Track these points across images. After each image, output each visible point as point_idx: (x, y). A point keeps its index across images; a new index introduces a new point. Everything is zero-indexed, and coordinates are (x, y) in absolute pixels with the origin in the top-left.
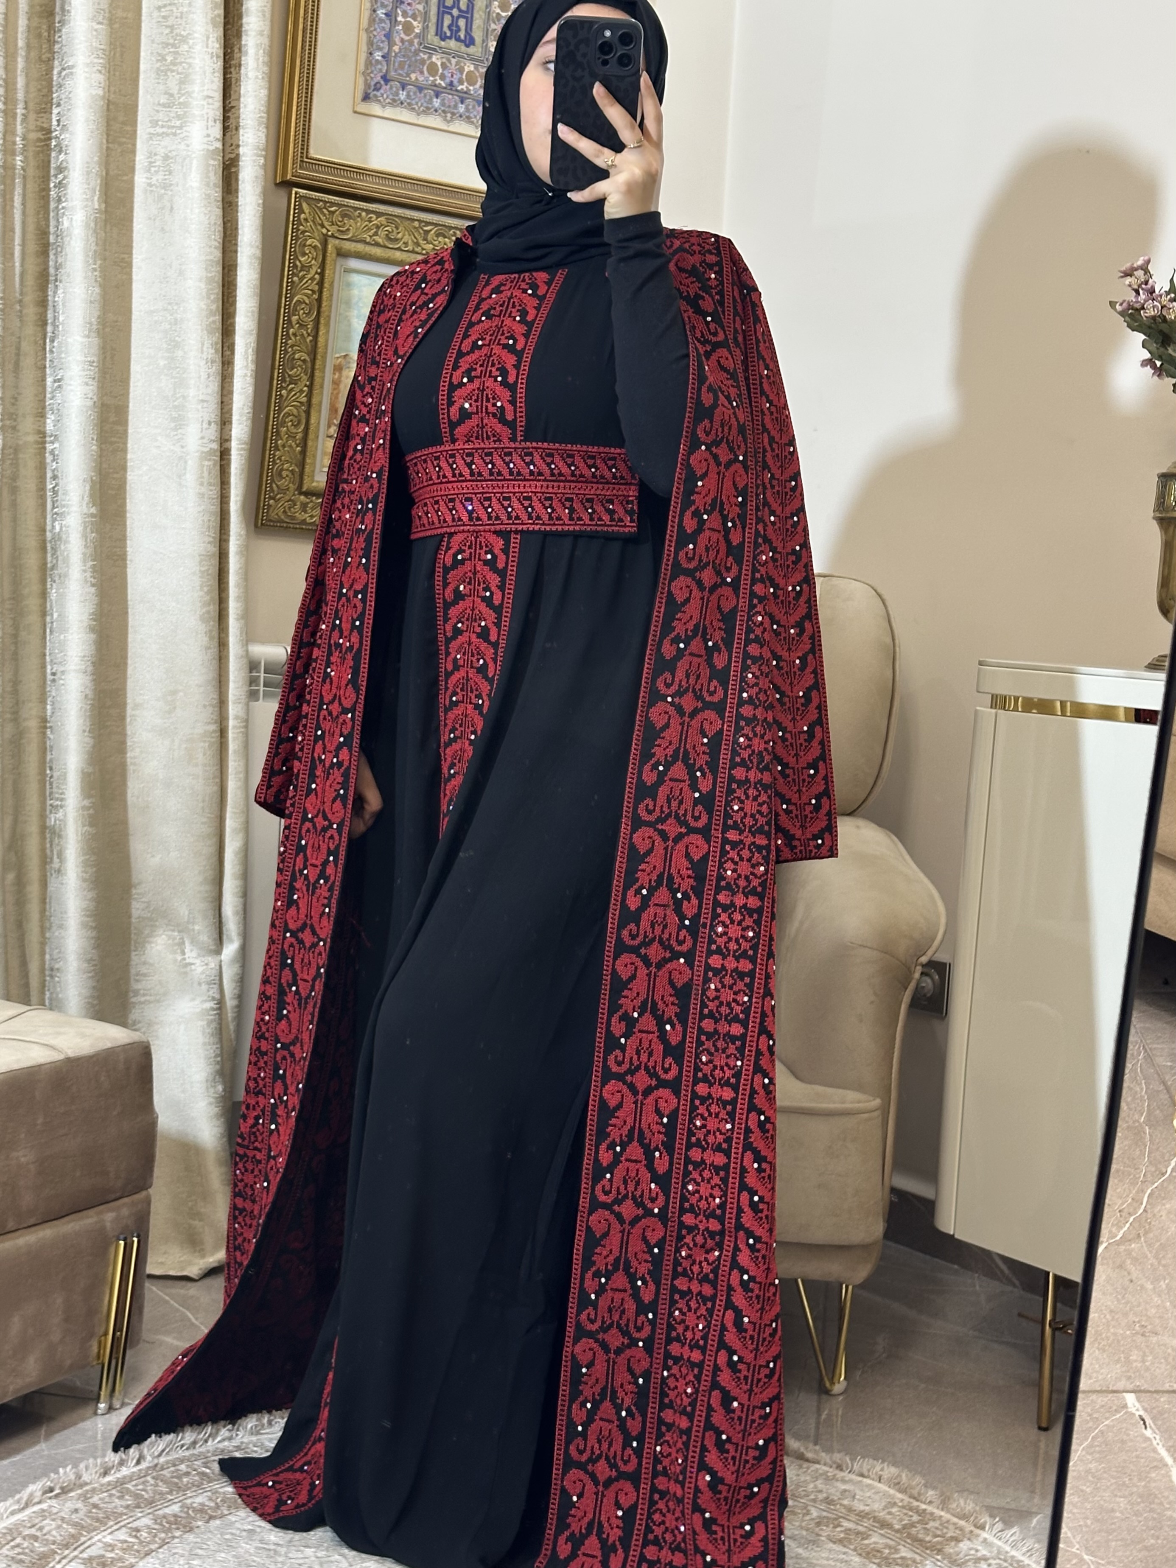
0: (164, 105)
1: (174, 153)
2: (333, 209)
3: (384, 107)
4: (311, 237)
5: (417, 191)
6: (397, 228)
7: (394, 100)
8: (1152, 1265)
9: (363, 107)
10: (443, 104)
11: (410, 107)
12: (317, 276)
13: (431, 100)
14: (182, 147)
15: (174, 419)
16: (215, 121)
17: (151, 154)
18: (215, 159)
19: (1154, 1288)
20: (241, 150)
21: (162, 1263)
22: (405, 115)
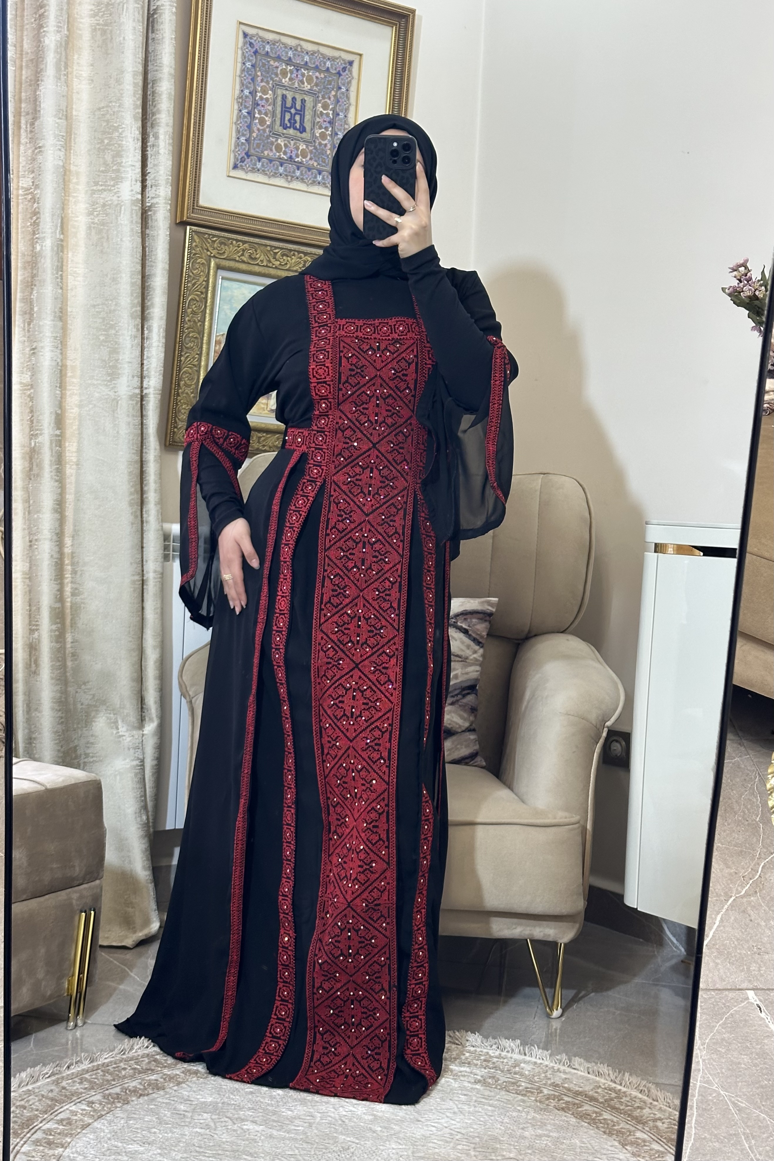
1: (110, 202)
2: (214, 239)
3: (247, 173)
4: (200, 258)
5: (268, 227)
6: (256, 251)
7: (253, 169)
8: (764, 910)
9: (234, 173)
10: (285, 170)
11: (264, 173)
12: (204, 283)
13: (277, 168)
14: (115, 198)
15: (109, 375)
16: (136, 181)
18: (136, 206)
19: (766, 925)
21: (108, 938)
22: (261, 178)
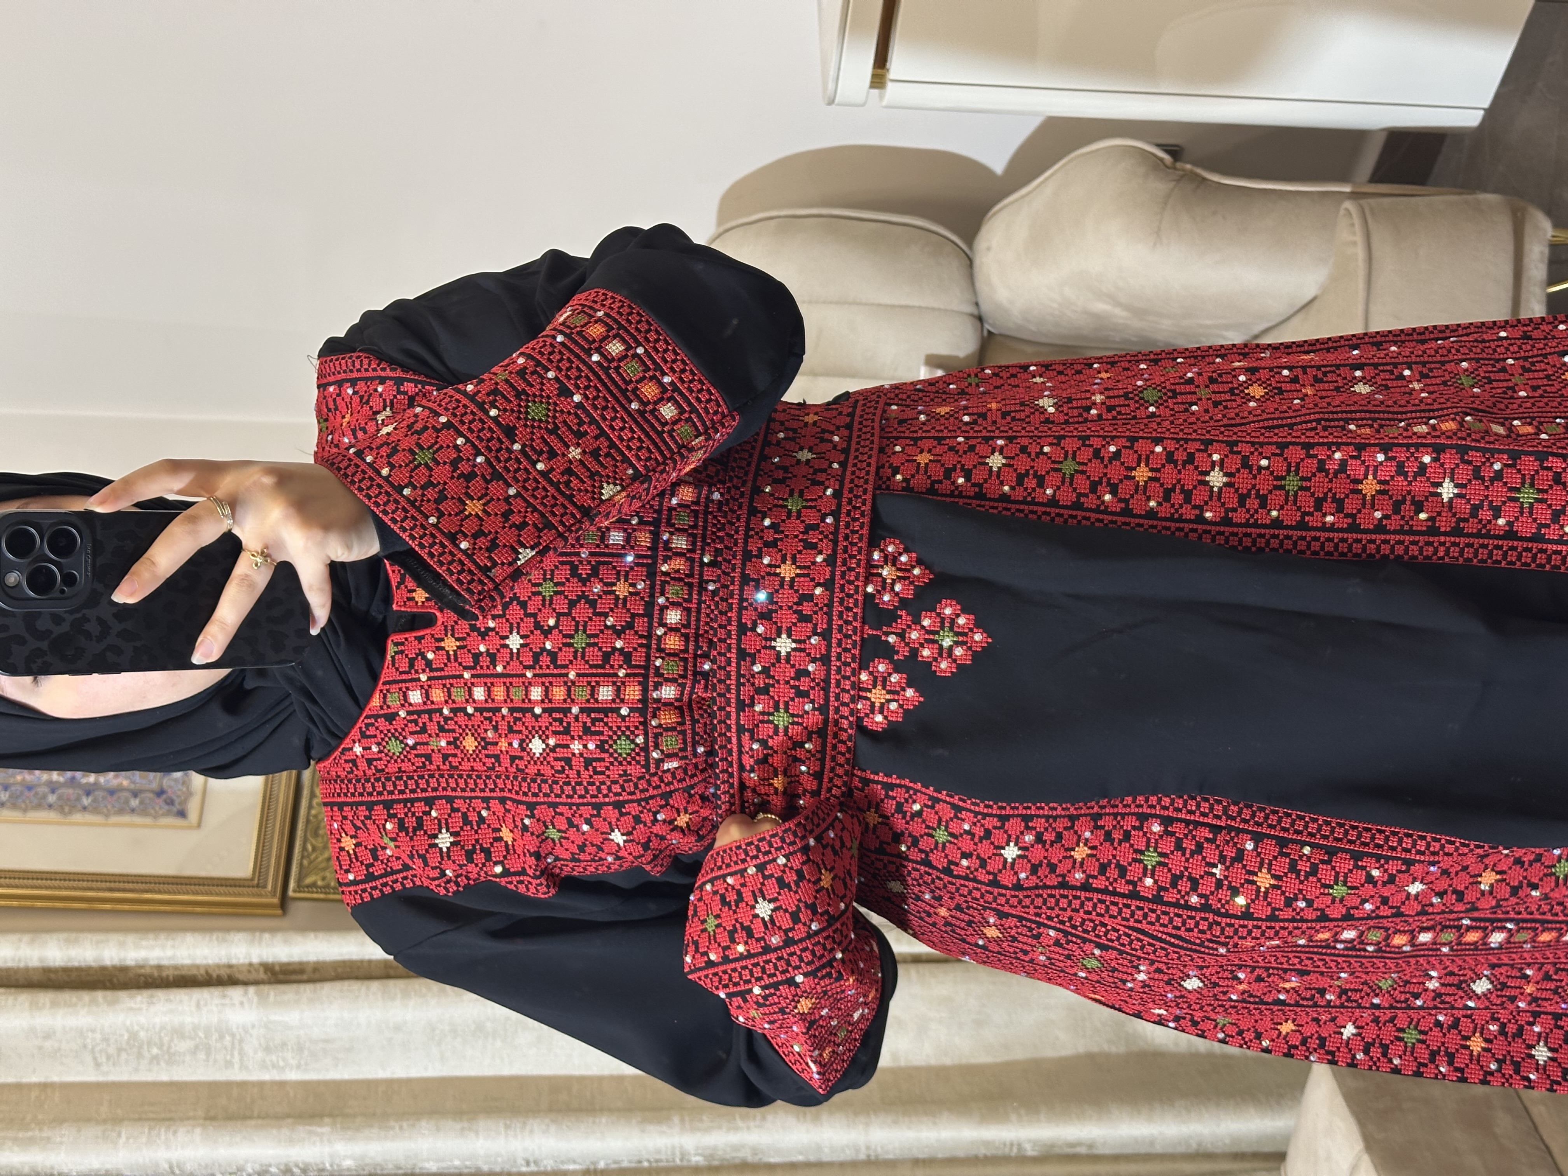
0: (208, 1054)
2: (309, 847)
9: (193, 815)
14: (255, 1032)
17: (263, 1066)
20: (255, 960)
